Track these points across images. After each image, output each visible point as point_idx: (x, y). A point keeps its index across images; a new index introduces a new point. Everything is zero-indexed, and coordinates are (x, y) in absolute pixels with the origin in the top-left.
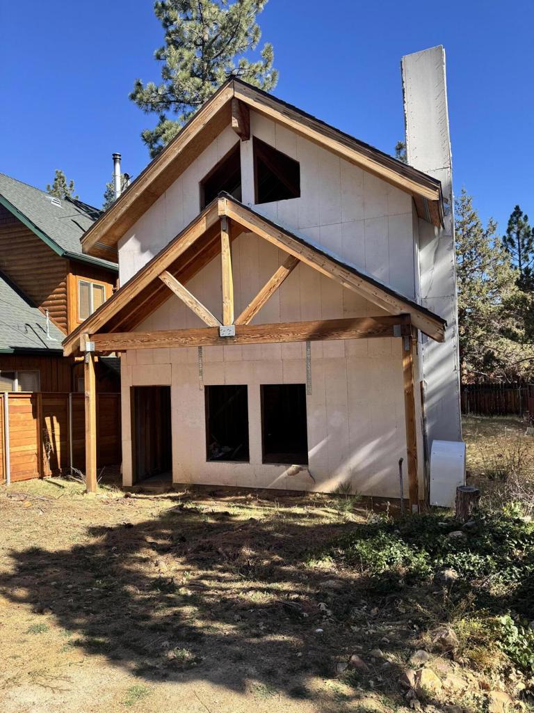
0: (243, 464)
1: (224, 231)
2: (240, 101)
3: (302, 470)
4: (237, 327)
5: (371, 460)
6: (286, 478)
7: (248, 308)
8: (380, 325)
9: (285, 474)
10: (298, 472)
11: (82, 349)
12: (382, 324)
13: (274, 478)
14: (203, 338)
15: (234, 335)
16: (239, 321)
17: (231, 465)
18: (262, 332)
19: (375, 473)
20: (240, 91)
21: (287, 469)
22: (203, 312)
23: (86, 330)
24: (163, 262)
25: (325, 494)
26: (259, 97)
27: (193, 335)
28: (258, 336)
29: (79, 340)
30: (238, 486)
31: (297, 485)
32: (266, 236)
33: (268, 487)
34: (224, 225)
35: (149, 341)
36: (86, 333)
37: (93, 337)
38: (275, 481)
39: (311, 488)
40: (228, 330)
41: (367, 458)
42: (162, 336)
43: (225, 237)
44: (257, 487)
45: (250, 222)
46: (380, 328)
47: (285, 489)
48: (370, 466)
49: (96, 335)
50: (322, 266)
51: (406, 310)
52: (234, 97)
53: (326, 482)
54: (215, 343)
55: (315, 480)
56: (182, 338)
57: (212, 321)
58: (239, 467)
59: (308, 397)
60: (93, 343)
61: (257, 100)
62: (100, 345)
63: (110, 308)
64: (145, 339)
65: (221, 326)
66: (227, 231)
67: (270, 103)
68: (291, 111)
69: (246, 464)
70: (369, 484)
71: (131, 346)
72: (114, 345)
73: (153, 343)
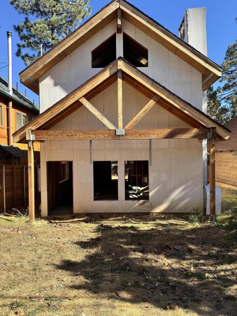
0: (114, 201)
1: (119, 78)
2: (122, 10)
3: (146, 202)
4: (126, 130)
5: (180, 196)
6: (138, 207)
7: (132, 121)
8: (201, 132)
9: (137, 204)
10: (144, 204)
11: (27, 138)
12: (202, 132)
13: (131, 207)
14: (106, 135)
15: (124, 134)
16: (127, 127)
17: (108, 202)
18: (140, 133)
19: (181, 202)
20: (123, 5)
21: (138, 202)
22: (105, 121)
23: (30, 128)
24: (83, 91)
25: (158, 213)
26: (134, 11)
27: (100, 134)
28: (138, 135)
29: (25, 133)
30: (112, 212)
31: (143, 209)
32: (144, 83)
33: (128, 212)
34: (120, 75)
35: (72, 136)
36: (30, 129)
37: (34, 132)
38: (132, 208)
39: (151, 211)
40: (121, 131)
41: (178, 195)
42: (81, 133)
43: (120, 81)
44: (122, 212)
45: (135, 75)
46: (201, 133)
47: (137, 212)
48: (179, 199)
49: (36, 131)
50: (174, 101)
51: (213, 125)
52: (119, 8)
53: (157, 208)
54: (113, 138)
55: (153, 207)
56: (93, 135)
57: (111, 127)
58: (113, 203)
59: (149, 167)
60: (34, 135)
61: (133, 12)
62: (38, 136)
63: (46, 115)
64: (70, 135)
65: (117, 130)
66: (121, 78)
67: (139, 15)
68: (151, 22)
69: (116, 201)
70: (179, 207)
71: (60, 138)
72: (48, 137)
73: (74, 137)
